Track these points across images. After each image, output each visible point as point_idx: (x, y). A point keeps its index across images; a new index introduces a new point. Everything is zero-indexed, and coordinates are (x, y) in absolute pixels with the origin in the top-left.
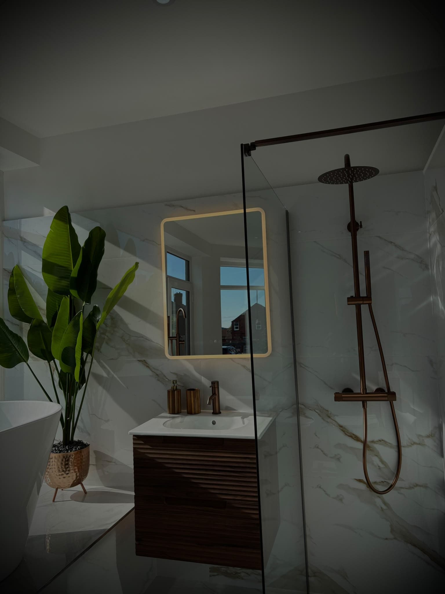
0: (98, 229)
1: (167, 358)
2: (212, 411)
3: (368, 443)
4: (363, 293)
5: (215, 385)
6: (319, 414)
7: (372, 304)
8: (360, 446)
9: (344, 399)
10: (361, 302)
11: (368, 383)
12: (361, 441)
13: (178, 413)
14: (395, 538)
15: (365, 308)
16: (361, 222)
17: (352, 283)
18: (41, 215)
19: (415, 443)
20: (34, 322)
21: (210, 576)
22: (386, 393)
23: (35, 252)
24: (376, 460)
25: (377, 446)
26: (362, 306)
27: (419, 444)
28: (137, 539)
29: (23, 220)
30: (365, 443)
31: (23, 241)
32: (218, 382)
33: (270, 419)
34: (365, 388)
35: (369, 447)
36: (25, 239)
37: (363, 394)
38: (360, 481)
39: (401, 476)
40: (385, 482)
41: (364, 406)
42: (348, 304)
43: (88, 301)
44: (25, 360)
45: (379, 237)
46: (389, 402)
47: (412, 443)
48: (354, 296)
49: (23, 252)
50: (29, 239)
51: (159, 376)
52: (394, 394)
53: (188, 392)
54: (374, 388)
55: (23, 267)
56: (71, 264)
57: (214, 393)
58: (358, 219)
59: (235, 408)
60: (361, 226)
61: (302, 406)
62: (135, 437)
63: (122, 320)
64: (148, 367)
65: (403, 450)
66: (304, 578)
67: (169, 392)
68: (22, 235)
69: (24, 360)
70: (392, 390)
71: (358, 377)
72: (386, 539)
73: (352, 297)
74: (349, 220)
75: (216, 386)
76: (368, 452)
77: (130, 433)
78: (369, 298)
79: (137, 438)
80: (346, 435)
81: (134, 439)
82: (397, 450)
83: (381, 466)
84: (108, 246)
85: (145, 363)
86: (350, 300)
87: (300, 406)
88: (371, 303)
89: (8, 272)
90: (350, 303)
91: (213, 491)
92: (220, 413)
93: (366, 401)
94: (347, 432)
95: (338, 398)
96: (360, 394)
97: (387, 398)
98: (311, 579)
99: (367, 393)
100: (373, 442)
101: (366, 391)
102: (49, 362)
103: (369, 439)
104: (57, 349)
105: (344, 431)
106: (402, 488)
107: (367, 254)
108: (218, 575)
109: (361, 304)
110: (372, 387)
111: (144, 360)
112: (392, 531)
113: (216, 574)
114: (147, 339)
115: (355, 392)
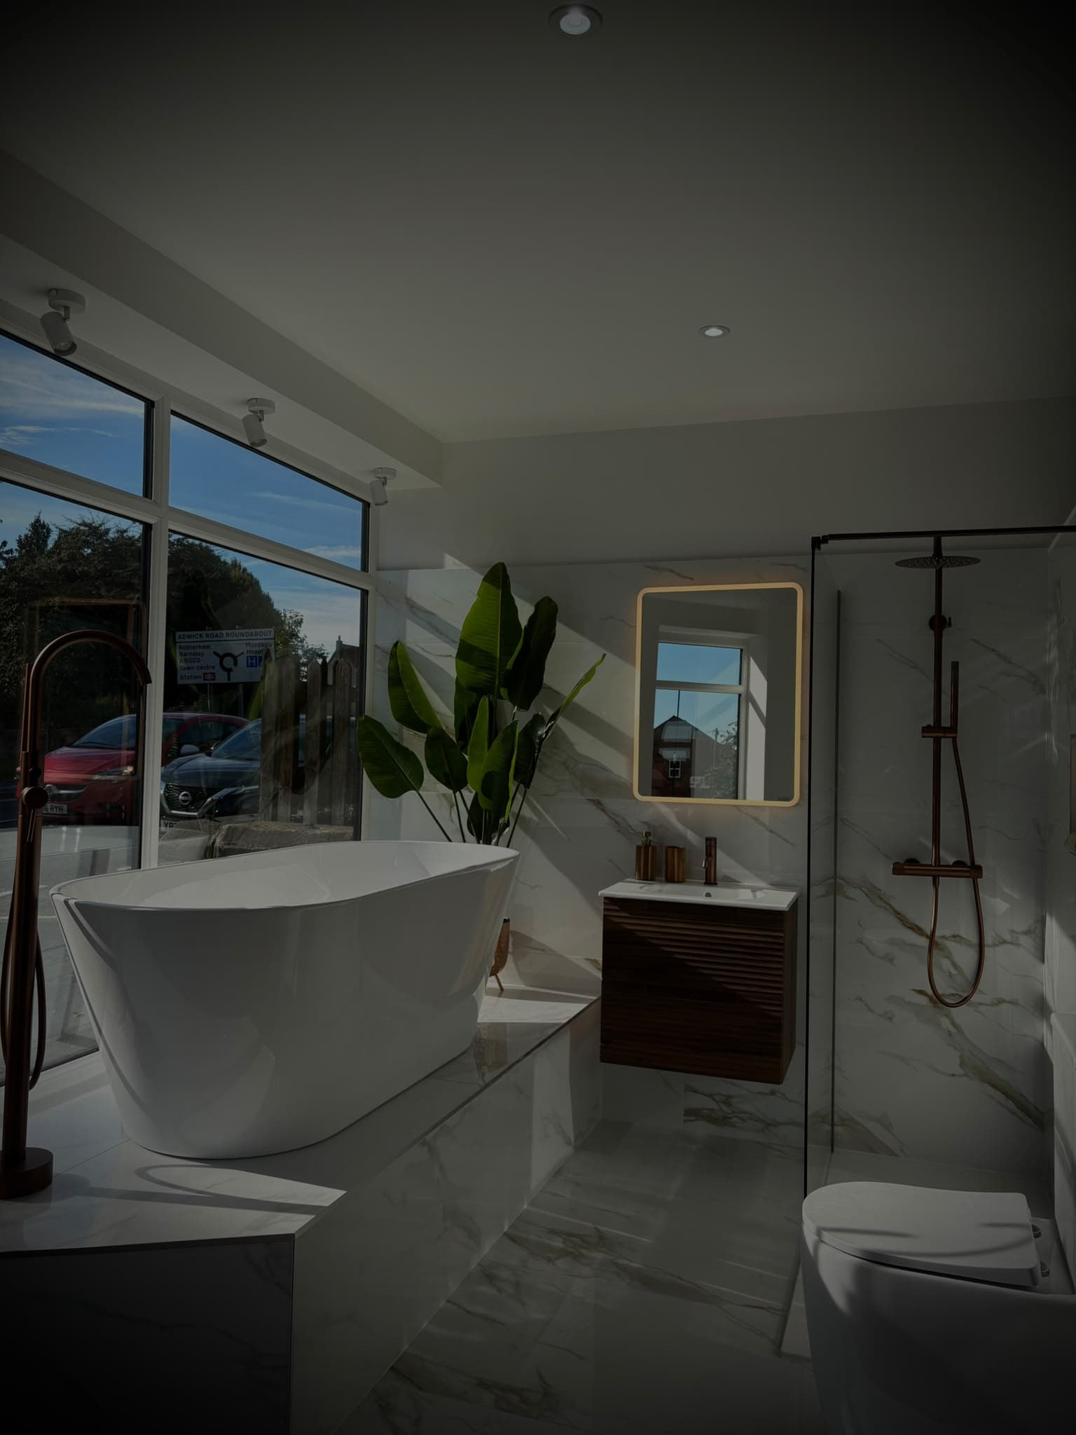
0: (547, 600)
1: (635, 799)
2: (704, 881)
3: (936, 939)
4: (946, 722)
5: (711, 844)
6: (866, 895)
7: (958, 739)
8: (924, 942)
9: (907, 872)
10: (942, 735)
11: (942, 853)
12: (927, 937)
13: (652, 880)
14: (966, 1075)
15: (946, 744)
16: (950, 619)
17: (931, 705)
18: (439, 565)
19: (1004, 942)
20: (431, 731)
21: (685, 1121)
22: (969, 867)
23: (429, 623)
24: (946, 963)
25: (951, 945)
26: (943, 740)
27: (1011, 943)
28: (602, 1041)
29: (411, 572)
30: (931, 938)
31: (411, 605)
32: (715, 839)
33: (795, 893)
34: (938, 858)
35: (937, 944)
36: (414, 602)
37: (935, 866)
38: (921, 992)
39: (981, 986)
40: (957, 994)
41: (936, 884)
42: (923, 737)
43: (525, 705)
44: (416, 787)
45: (976, 641)
46: (971, 879)
47: (1001, 941)
48: (932, 725)
49: (409, 622)
50: (420, 602)
51: (621, 826)
52: (980, 868)
53: (670, 850)
54: (951, 860)
55: (408, 645)
56: (496, 647)
57: (708, 853)
58: (946, 612)
59: (738, 880)
60: (950, 625)
61: (841, 882)
62: (606, 901)
63: (564, 737)
64: (603, 810)
65: (988, 952)
66: (829, 1128)
67: (639, 848)
68: (409, 595)
69: (412, 785)
70: (977, 863)
71: (929, 844)
72: (953, 1075)
73: (929, 726)
74: (932, 612)
75: (713, 844)
76: (935, 952)
77: (601, 894)
78: (953, 729)
79: (610, 901)
80: (905, 925)
81: (605, 903)
82: (977, 949)
83: (954, 972)
84: (560, 628)
85: (598, 804)
86: (926, 730)
87: (838, 880)
88: (956, 737)
89: (383, 651)
90: (925, 734)
91: (716, 979)
92: (716, 884)
93: (939, 876)
94: (907, 922)
95: (898, 870)
96: (931, 865)
97: (968, 874)
98: (838, 1129)
99: (940, 866)
100: (944, 937)
101: (939, 862)
102: (454, 793)
103: (937, 934)
104: (475, 773)
105: (901, 921)
106: (981, 1004)
107: (955, 666)
108: (696, 1120)
109: (943, 737)
110: (948, 858)
111: (598, 800)
112: (962, 1064)
113: (692, 1118)
114: (604, 769)
115: (922, 863)
